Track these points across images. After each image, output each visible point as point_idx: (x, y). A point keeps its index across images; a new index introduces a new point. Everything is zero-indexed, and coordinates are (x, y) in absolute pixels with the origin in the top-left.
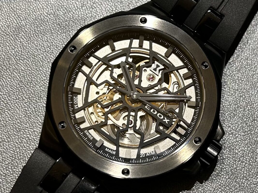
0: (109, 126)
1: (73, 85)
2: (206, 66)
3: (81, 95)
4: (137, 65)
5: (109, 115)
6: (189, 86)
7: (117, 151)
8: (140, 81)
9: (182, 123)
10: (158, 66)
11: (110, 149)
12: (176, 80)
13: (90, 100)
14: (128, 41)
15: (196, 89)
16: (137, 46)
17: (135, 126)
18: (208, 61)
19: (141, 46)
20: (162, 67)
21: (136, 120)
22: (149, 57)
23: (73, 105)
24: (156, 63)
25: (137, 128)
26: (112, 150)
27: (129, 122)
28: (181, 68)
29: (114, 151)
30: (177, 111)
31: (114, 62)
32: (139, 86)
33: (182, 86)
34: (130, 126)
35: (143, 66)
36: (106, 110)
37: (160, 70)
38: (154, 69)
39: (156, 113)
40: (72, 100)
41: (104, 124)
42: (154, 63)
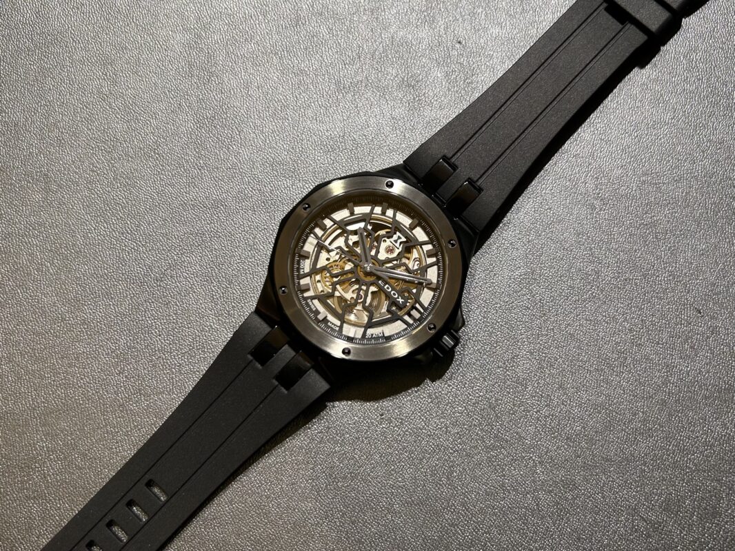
0: (336, 299)
1: (302, 247)
2: (453, 245)
3: (309, 260)
4: (376, 235)
5: (338, 286)
6: (432, 265)
7: (341, 327)
8: (378, 252)
9: (417, 306)
10: (399, 238)
11: (333, 324)
12: (417, 256)
13: (318, 266)
14: (369, 208)
15: (439, 270)
16: (380, 212)
17: (365, 302)
18: (456, 239)
19: (384, 213)
20: (404, 239)
21: (366, 296)
22: (390, 226)
23: (298, 269)
24: (398, 234)
25: (367, 304)
26: (335, 325)
27: (359, 296)
28: (425, 243)
29: (337, 326)
30: (414, 291)
31: (351, 228)
32: (375, 258)
33: (424, 264)
34: (359, 301)
35: (383, 236)
36: (335, 280)
37: (401, 243)
38: (394, 241)
39: (390, 290)
40: (299, 263)
41: (331, 295)
42: (395, 233)
